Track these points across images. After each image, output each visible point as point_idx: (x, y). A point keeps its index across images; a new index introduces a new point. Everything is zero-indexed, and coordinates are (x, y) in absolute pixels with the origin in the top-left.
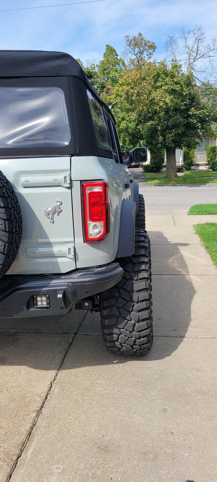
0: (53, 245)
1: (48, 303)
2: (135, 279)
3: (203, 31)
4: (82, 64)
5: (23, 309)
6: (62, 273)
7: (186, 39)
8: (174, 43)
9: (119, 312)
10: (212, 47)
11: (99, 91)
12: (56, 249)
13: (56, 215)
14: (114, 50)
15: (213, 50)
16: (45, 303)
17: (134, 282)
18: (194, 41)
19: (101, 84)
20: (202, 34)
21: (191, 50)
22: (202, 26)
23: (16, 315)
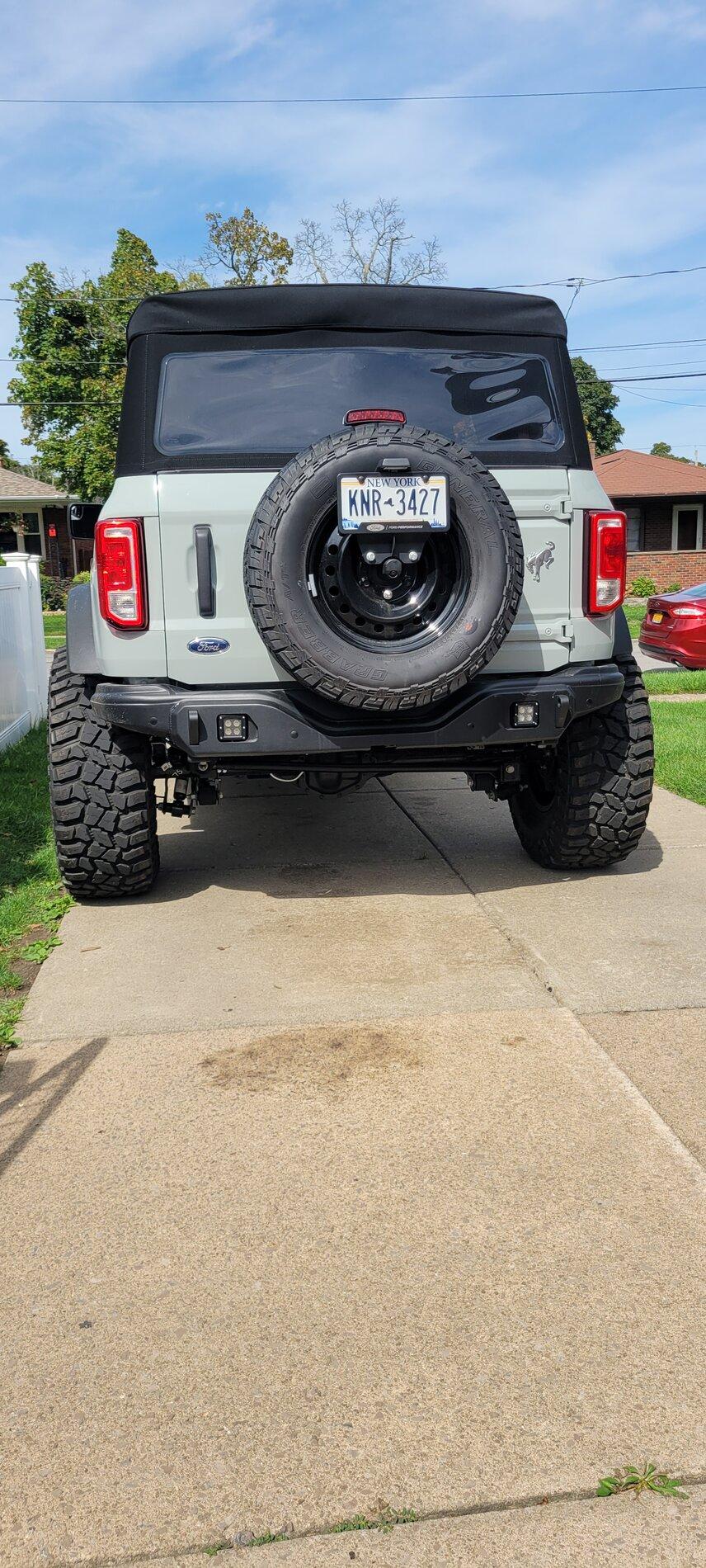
0: (535, 621)
1: (536, 718)
2: (630, 699)
3: (398, 215)
4: (52, 280)
5: (499, 728)
6: (546, 670)
7: (351, 233)
8: (319, 243)
9: (607, 758)
10: (426, 264)
11: (108, 363)
12: (542, 627)
13: (543, 568)
14: (146, 246)
15: (430, 272)
16: (530, 719)
17: (627, 705)
18: (376, 241)
19: (116, 345)
20: (398, 225)
21: (367, 266)
22: (396, 203)
23: (487, 737)
